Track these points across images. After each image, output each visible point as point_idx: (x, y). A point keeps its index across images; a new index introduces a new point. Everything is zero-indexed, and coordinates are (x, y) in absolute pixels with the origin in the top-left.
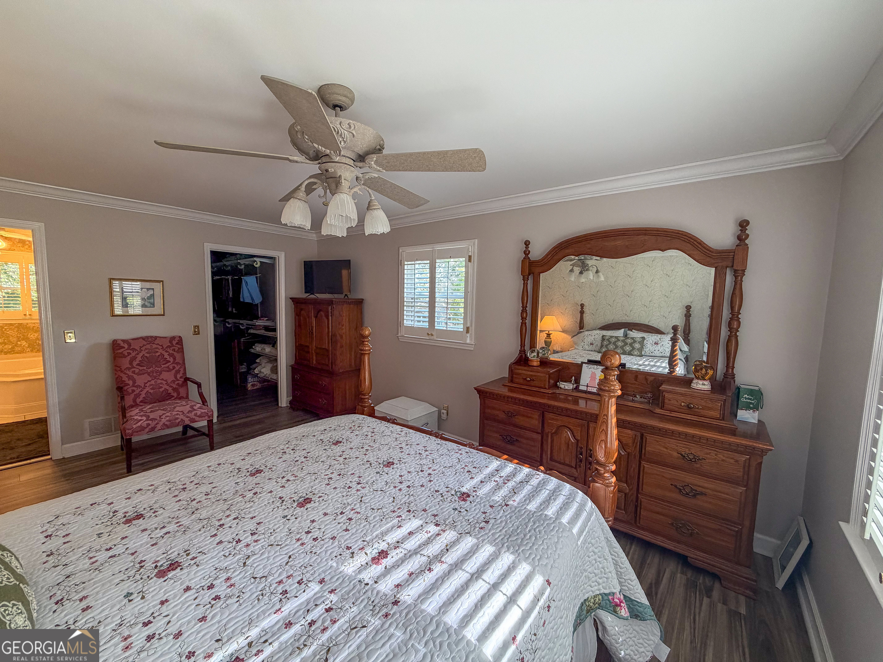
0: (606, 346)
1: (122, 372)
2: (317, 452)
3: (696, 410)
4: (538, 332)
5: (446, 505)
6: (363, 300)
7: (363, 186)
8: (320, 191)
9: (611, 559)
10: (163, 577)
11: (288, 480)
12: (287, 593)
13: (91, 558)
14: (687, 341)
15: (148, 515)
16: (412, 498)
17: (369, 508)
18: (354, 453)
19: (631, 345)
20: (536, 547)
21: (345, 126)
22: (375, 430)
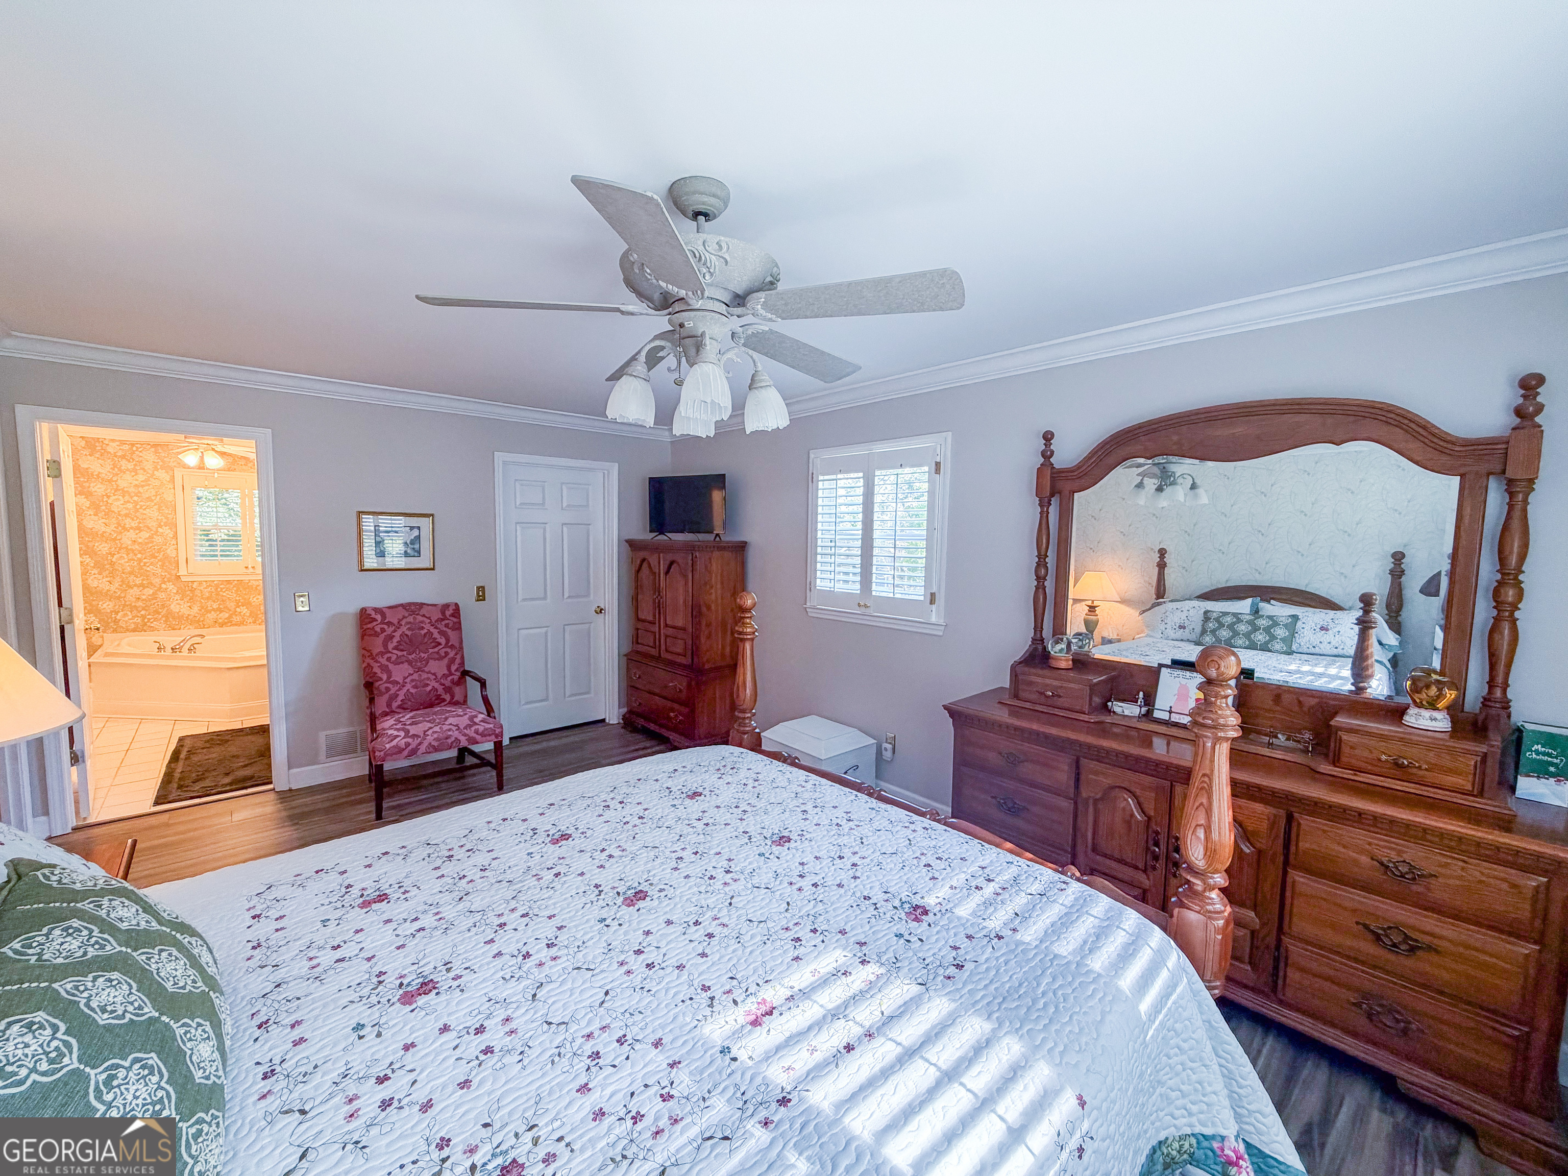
0: (1213, 632)
1: (373, 659)
2: (660, 810)
3: (1415, 771)
4: (1070, 602)
5: (882, 926)
6: (746, 543)
7: (743, 349)
8: (671, 361)
9: (1216, 1067)
10: (410, 1004)
11: (610, 856)
12: (599, 1058)
13: (311, 959)
14: (1396, 625)
15: (396, 896)
16: (820, 907)
17: (744, 918)
18: (723, 816)
19: (1267, 630)
20: (1058, 1027)
21: (712, 247)
22: (760, 777)
